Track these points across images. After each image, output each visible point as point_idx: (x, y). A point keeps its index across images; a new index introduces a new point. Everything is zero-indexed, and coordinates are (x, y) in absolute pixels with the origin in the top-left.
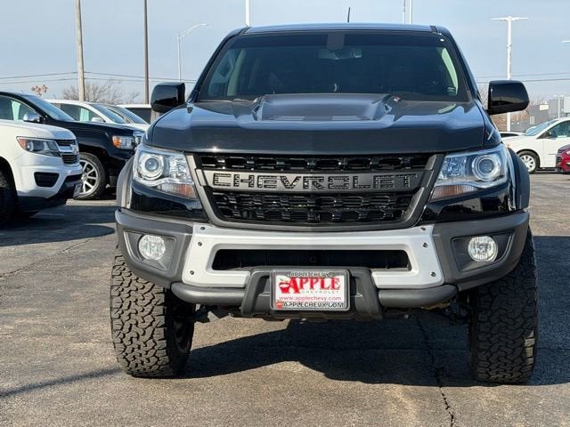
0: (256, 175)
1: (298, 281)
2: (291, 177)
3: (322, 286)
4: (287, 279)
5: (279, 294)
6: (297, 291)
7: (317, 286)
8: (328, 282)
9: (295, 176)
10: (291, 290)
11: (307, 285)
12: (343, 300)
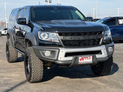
0: (72, 37)
1: (83, 58)
2: (79, 37)
3: (88, 59)
4: (81, 58)
5: (80, 61)
6: (83, 60)
7: (87, 59)
8: (89, 58)
9: (80, 36)
10: (82, 60)
11: (85, 59)
12: (92, 61)
